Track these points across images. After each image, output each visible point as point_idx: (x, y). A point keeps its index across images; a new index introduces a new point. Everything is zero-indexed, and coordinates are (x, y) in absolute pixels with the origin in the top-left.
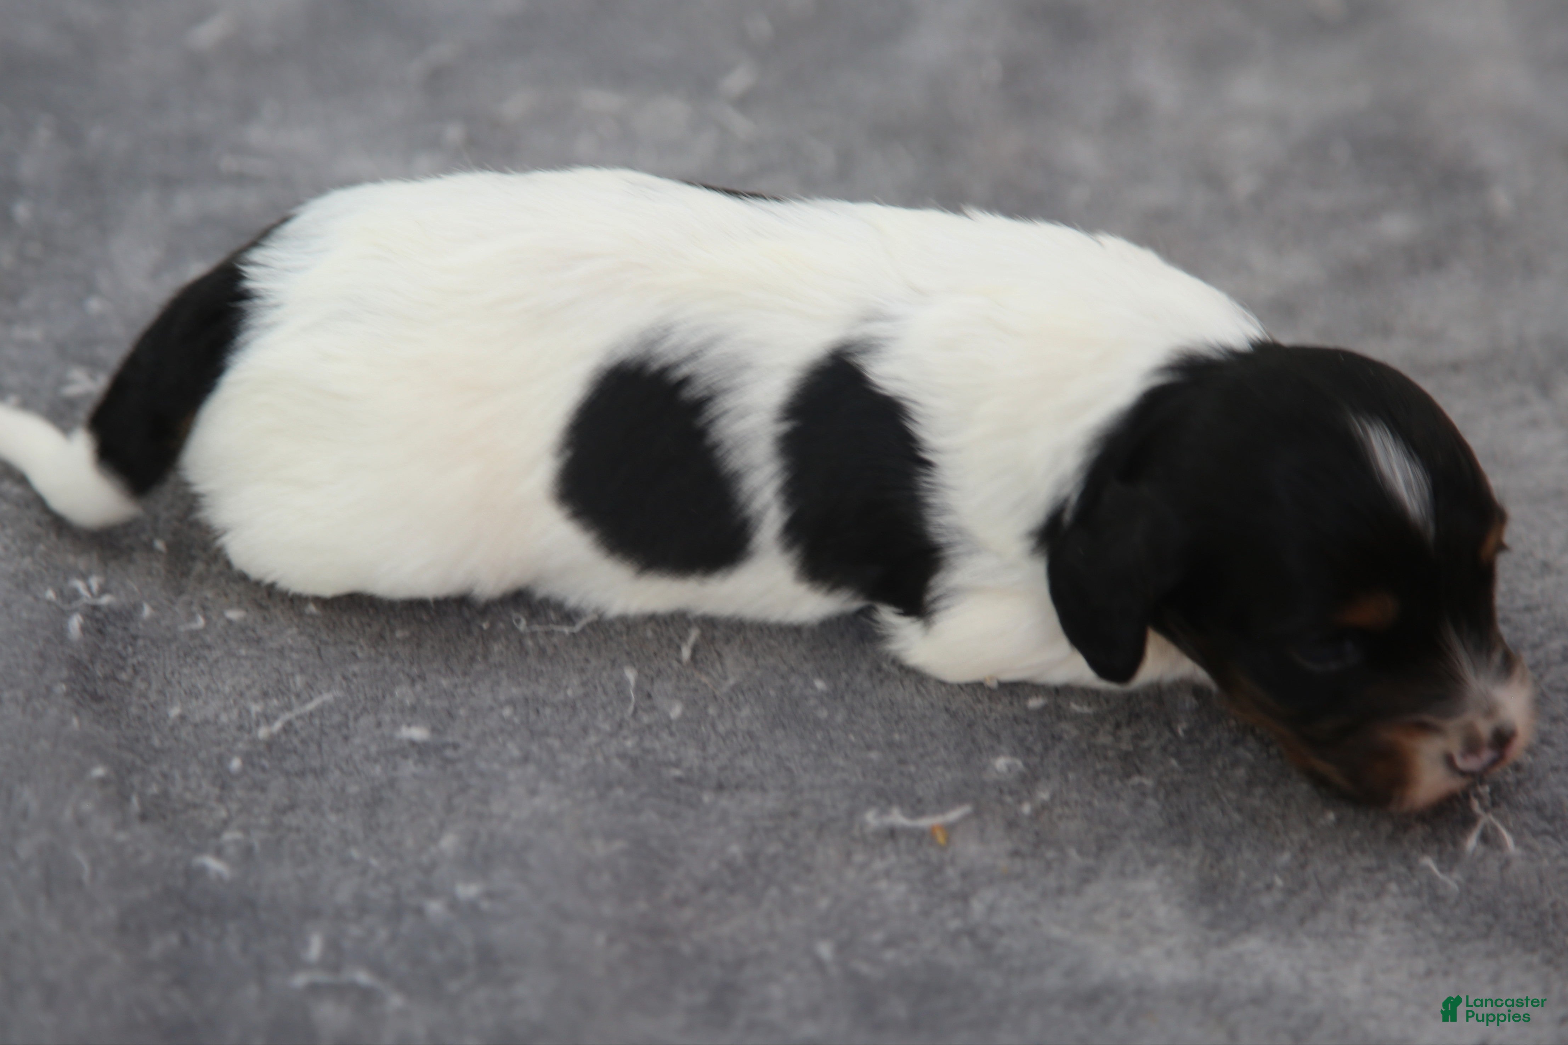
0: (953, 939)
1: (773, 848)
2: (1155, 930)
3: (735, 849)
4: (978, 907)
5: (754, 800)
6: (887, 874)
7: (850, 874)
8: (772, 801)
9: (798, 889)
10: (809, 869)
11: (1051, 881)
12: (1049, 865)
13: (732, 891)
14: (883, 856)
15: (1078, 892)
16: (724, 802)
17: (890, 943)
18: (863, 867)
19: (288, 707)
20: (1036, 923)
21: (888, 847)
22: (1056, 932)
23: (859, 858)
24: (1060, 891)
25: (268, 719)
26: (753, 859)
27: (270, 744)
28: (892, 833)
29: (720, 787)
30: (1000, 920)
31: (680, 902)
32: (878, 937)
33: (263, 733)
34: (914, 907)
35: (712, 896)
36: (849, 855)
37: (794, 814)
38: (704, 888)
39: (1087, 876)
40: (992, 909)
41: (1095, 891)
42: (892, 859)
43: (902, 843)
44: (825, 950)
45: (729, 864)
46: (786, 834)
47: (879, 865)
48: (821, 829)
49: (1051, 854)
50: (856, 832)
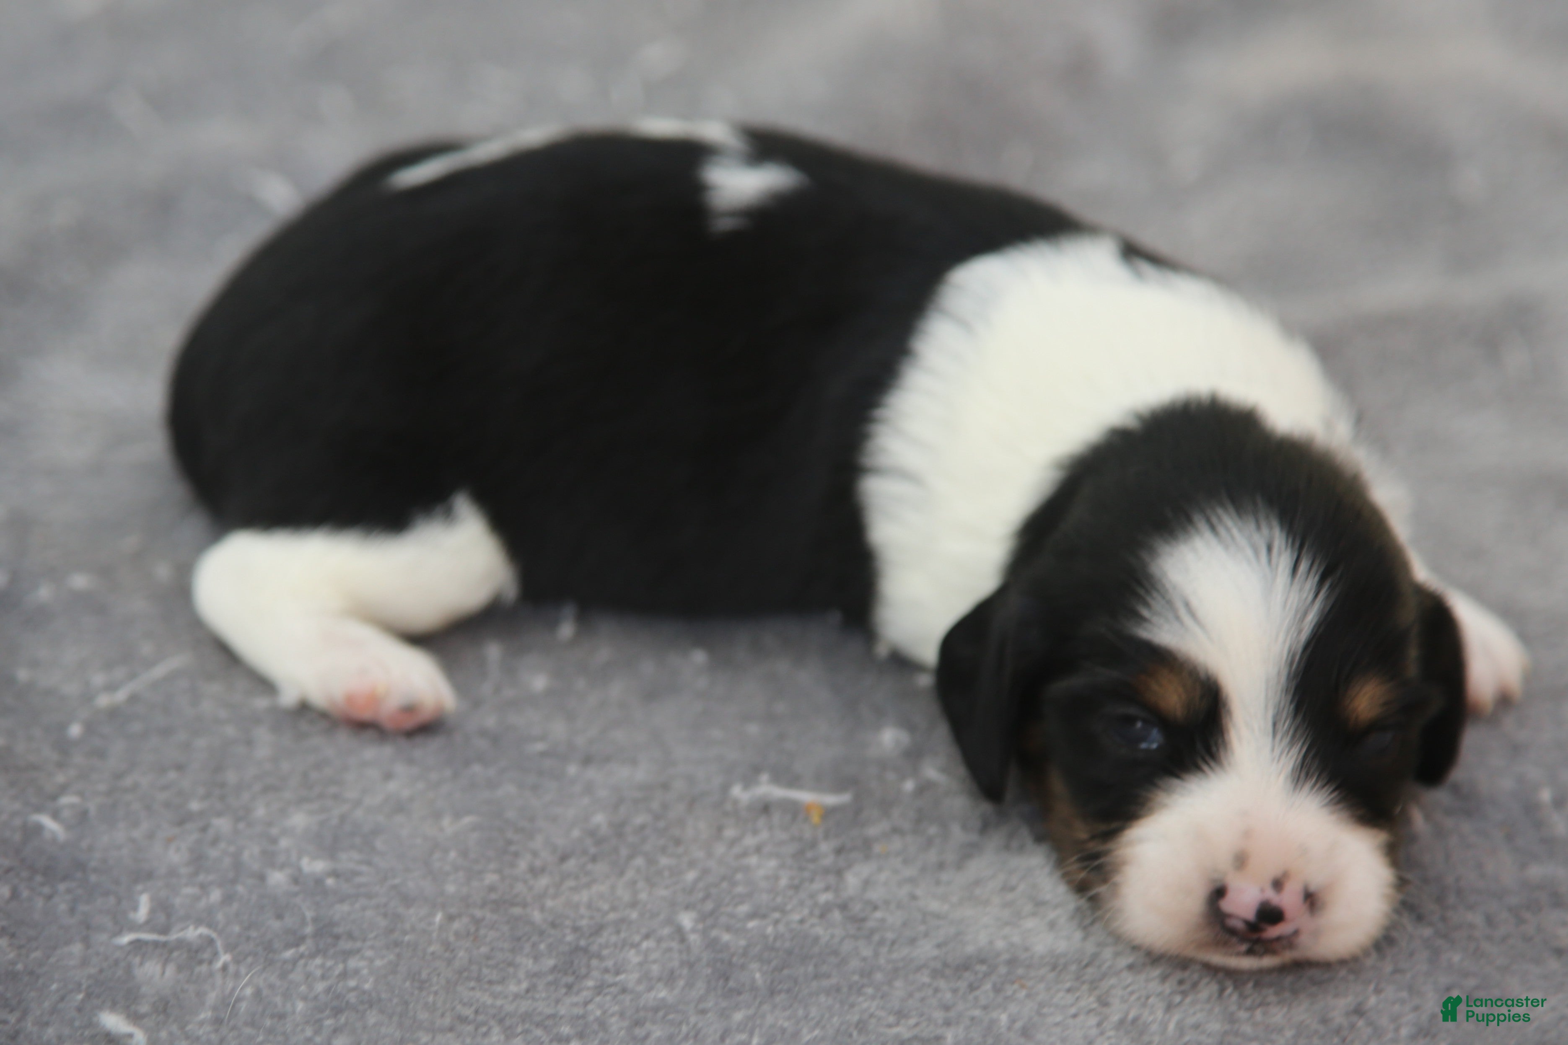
0: (824, 913)
1: (640, 819)
2: (1039, 904)
3: (599, 819)
4: (852, 881)
5: (622, 773)
6: (758, 849)
7: (720, 849)
8: (642, 774)
9: (664, 861)
10: (678, 842)
11: (932, 856)
12: (929, 842)
13: (594, 859)
14: (755, 832)
15: (959, 866)
16: (592, 773)
17: (752, 916)
18: (733, 842)
19: (132, 676)
20: (914, 897)
21: (761, 822)
22: (935, 906)
23: (730, 833)
24: (941, 866)
25: (111, 687)
26: (618, 829)
27: (113, 713)
28: (765, 808)
29: (587, 761)
30: (875, 894)
31: (535, 872)
32: (743, 909)
33: (103, 701)
34: (783, 882)
35: (571, 864)
36: (720, 829)
37: (665, 786)
38: (563, 858)
39: (968, 852)
40: (867, 883)
41: (978, 866)
42: (764, 835)
43: (776, 817)
44: (687, 920)
45: (592, 833)
46: (655, 805)
47: (750, 841)
48: (692, 802)
49: (933, 830)
50: (728, 807)
